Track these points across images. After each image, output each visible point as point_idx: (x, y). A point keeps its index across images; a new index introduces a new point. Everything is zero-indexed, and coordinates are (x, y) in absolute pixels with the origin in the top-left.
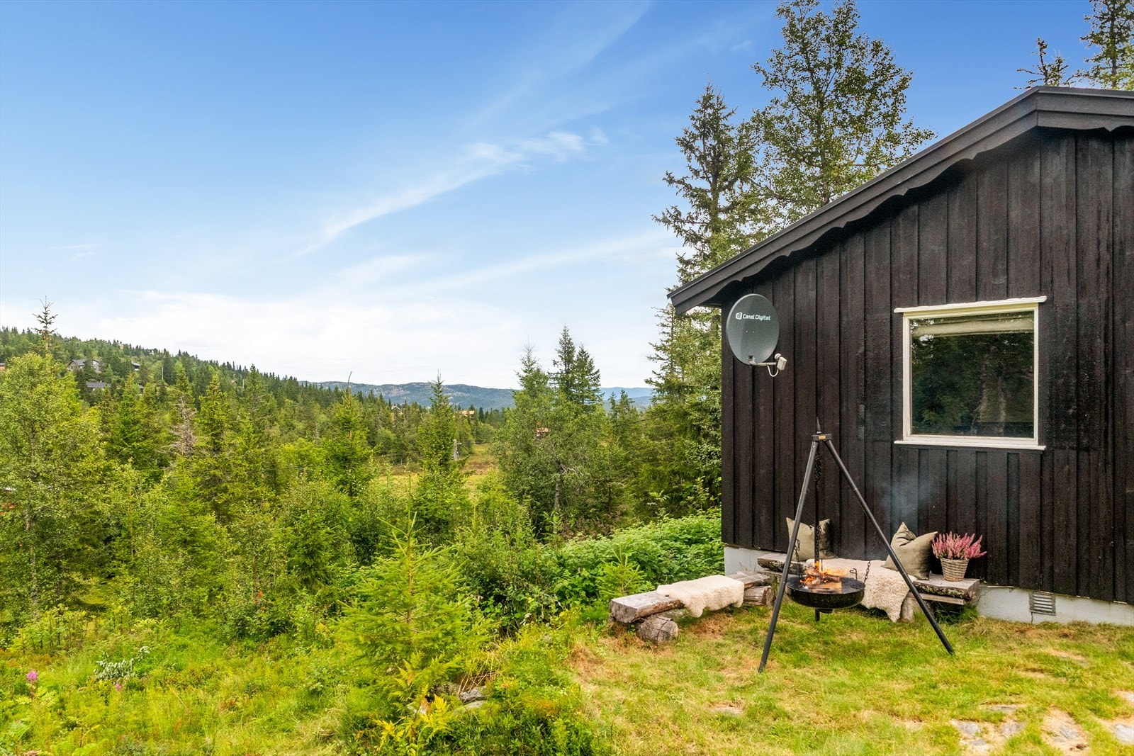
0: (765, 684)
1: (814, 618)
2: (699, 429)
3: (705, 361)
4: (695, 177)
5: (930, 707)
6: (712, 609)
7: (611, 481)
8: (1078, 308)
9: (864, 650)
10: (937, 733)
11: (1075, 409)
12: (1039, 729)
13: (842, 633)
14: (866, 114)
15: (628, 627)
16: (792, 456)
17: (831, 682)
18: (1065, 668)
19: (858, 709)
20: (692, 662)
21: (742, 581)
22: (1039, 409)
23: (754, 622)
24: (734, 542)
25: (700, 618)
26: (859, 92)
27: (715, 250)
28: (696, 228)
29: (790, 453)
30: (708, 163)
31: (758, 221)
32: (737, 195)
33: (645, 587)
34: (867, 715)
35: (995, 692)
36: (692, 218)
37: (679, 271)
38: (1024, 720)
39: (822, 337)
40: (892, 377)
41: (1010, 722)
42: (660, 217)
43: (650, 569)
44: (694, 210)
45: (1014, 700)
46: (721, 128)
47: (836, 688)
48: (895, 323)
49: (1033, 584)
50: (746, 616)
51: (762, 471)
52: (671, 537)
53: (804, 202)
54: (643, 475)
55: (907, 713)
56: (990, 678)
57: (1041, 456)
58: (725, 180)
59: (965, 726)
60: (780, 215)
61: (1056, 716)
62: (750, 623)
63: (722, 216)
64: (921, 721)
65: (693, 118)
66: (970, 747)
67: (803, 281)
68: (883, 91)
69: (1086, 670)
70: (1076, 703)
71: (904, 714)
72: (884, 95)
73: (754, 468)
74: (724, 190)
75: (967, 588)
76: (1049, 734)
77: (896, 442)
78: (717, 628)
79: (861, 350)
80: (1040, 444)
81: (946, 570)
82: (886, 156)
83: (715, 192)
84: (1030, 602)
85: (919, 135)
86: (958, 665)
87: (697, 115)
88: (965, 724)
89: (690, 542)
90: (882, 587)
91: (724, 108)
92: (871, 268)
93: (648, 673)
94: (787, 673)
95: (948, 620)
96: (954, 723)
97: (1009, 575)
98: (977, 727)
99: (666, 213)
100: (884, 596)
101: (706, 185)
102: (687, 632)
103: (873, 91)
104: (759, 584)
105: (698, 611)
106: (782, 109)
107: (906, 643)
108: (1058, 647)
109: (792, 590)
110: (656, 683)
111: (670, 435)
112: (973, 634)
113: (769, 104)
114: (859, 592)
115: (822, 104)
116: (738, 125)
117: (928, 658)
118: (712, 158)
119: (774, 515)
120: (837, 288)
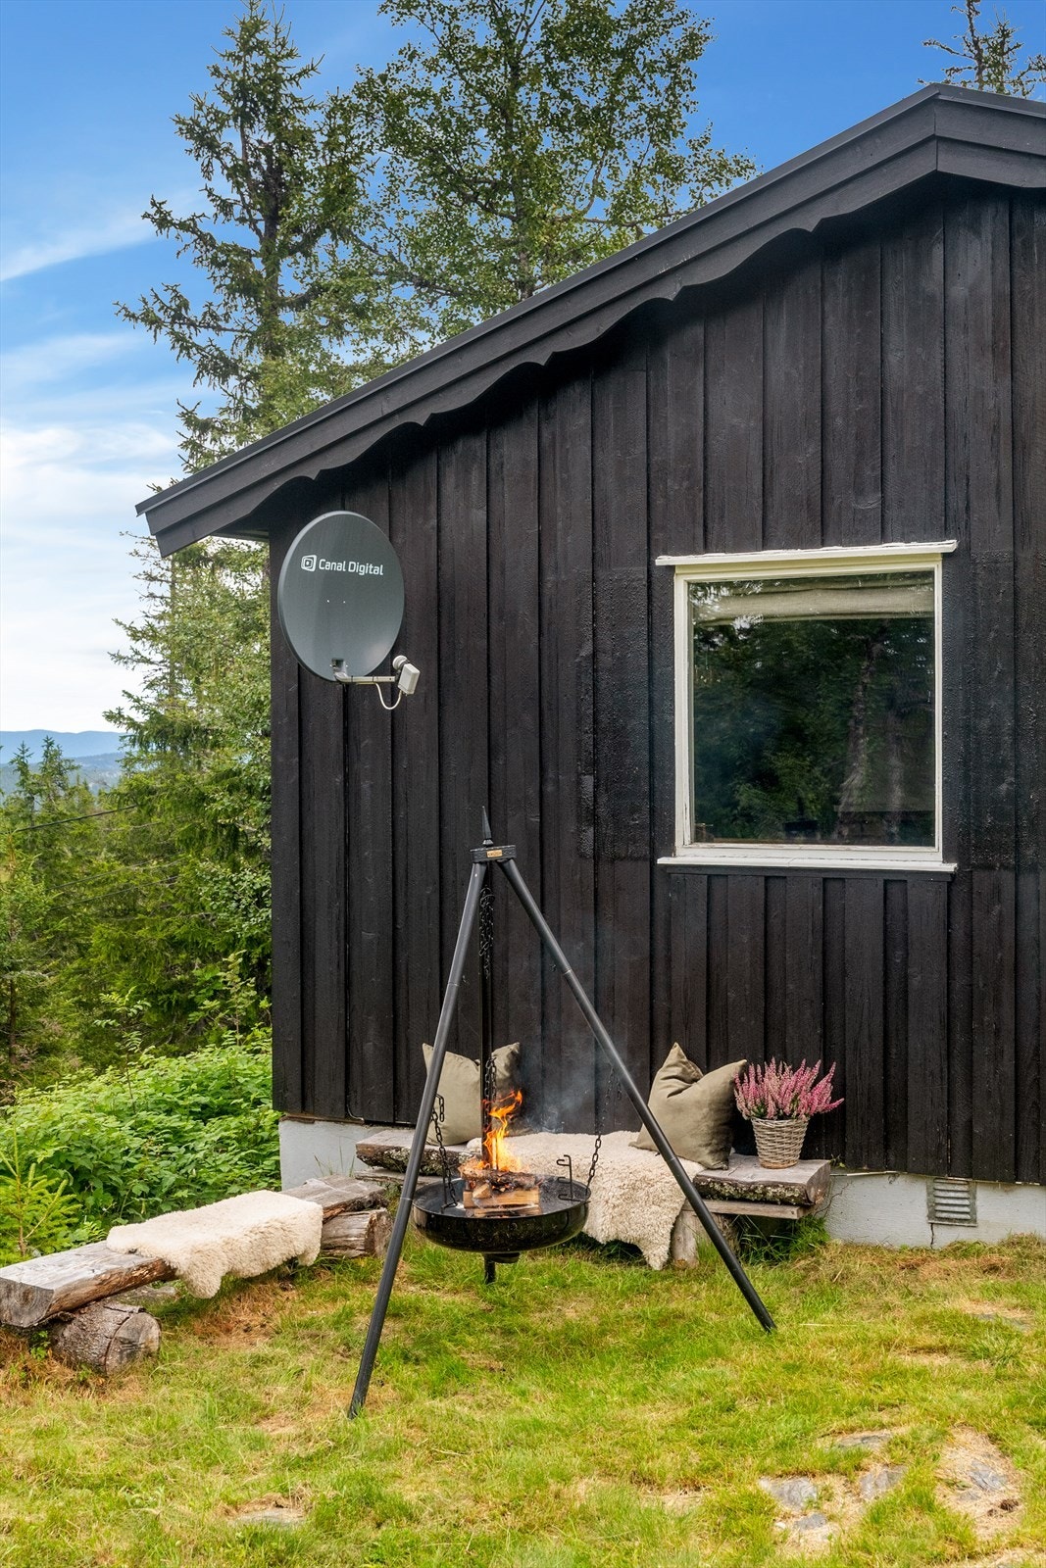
0: (362, 1445)
1: (483, 1277)
2: (235, 835)
3: (247, 669)
4: (221, 216)
5: (718, 1454)
6: (245, 1274)
7: (14, 967)
8: (1015, 567)
9: (589, 1338)
10: (729, 1512)
11: (1011, 784)
12: (932, 1475)
13: (544, 1306)
14: (613, 104)
15: (31, 1337)
16: (436, 898)
17: (511, 1423)
18: (990, 1341)
19: (565, 1479)
20: (191, 1411)
21: (318, 1201)
22: (944, 782)
23: (346, 1296)
24: (304, 1109)
25: (215, 1299)
26: (597, 53)
27: (271, 397)
28: (224, 342)
29: (431, 891)
30: (254, 186)
31: (368, 333)
32: (321, 269)
33: (82, 1233)
34: (583, 1490)
35: (852, 1405)
36: (215, 317)
37: (184, 446)
38: (903, 1461)
39: (501, 618)
40: (651, 713)
41: (877, 1469)
42: (137, 309)
43: (99, 1186)
44: (220, 297)
45: (885, 1418)
46: (285, 103)
47: (522, 1435)
48: (656, 587)
49: (936, 1165)
50: (327, 1284)
51: (368, 936)
52: (157, 1103)
53: (477, 298)
54: (99, 952)
55: (669, 1475)
56: (845, 1375)
57: (950, 884)
58: (297, 230)
59: (787, 1488)
60: (424, 325)
61: (964, 1445)
62: (335, 1300)
63: (288, 318)
64: (698, 1489)
65: (216, 72)
66: (794, 1535)
67: (457, 487)
68: (649, 57)
69: (1028, 1339)
70: (1004, 1413)
71: (663, 1478)
72: (651, 67)
73: (347, 933)
74: (292, 253)
75: (804, 1181)
76: (951, 1484)
77: (661, 861)
78: (257, 1319)
79: (587, 650)
80: (946, 859)
81: (763, 1144)
82: (653, 206)
83: (272, 255)
84: (929, 1201)
85: (723, 166)
86: (782, 1354)
87: (226, 65)
88: (786, 1483)
89: (205, 1114)
90: (631, 1192)
91: (290, 55)
92: (608, 459)
93: (75, 1446)
94: (412, 1411)
95: (767, 1256)
96: (765, 1485)
97: (887, 1147)
98: (810, 1489)
99: (151, 300)
100: (636, 1213)
101: (250, 240)
102: (182, 1335)
103: (626, 54)
104: (358, 1207)
105: (209, 1284)
106: (422, 73)
107: (681, 1316)
108: (977, 1295)
109: (429, 1215)
110: (96, 1469)
111: (167, 851)
112: (816, 1281)
113: (396, 59)
114: (576, 1209)
115: (516, 70)
116: (323, 99)
117: (721, 1344)
118: (263, 173)
119: (395, 1038)
120: (533, 505)
